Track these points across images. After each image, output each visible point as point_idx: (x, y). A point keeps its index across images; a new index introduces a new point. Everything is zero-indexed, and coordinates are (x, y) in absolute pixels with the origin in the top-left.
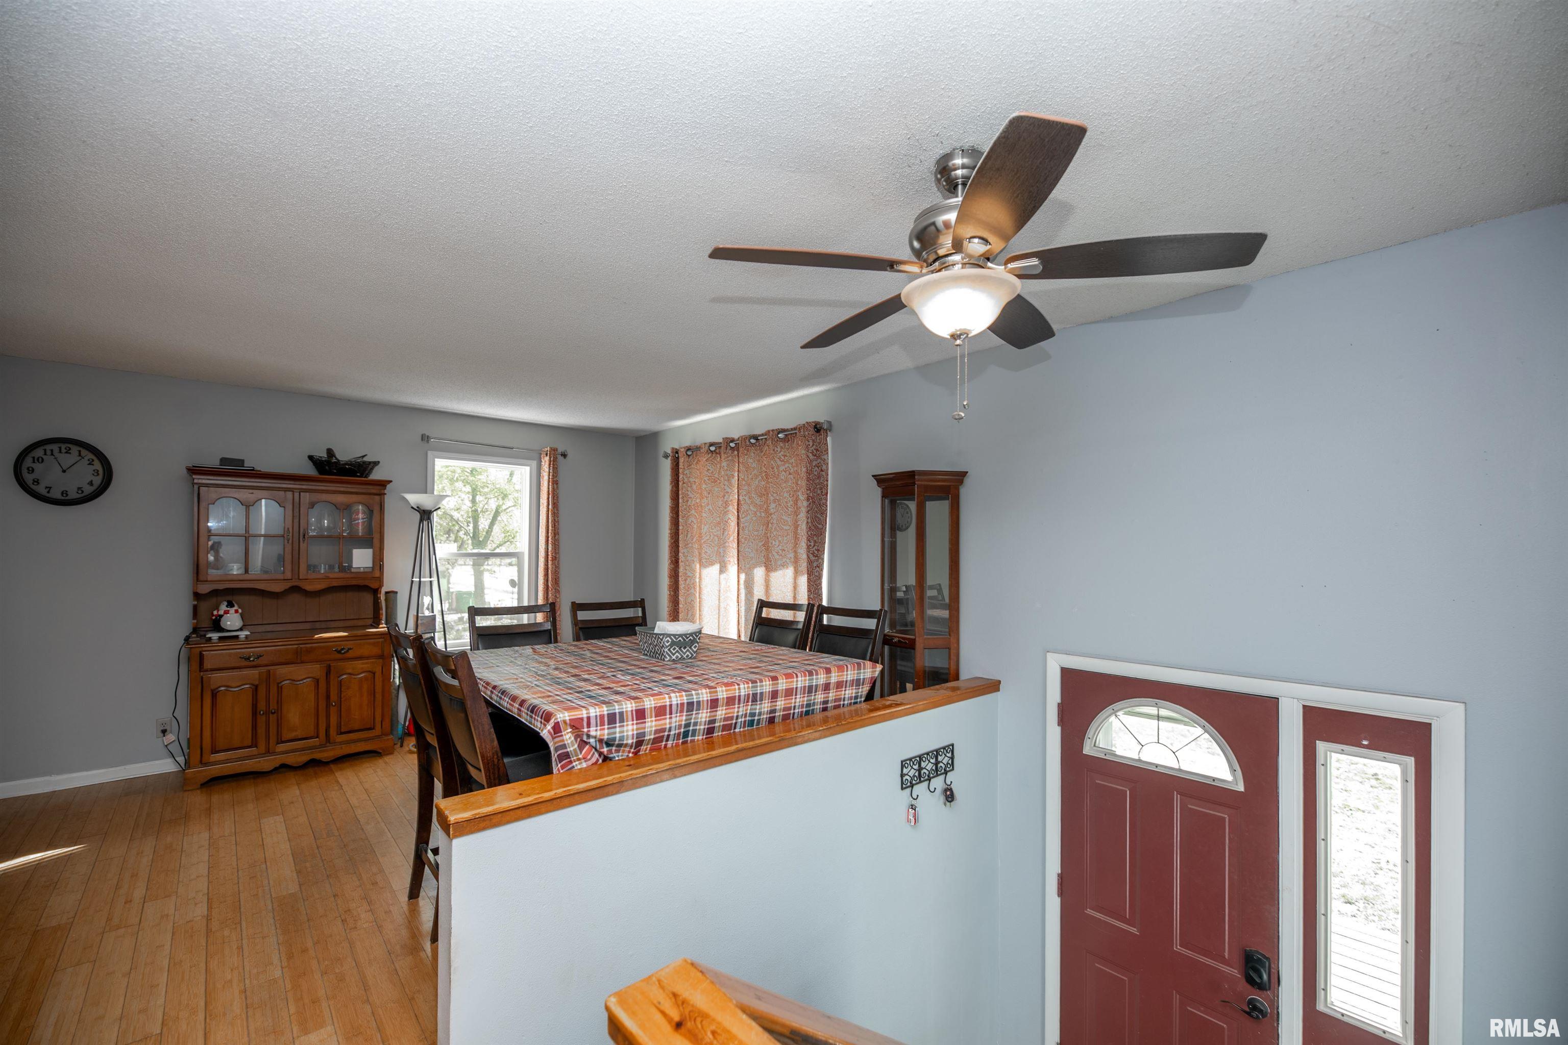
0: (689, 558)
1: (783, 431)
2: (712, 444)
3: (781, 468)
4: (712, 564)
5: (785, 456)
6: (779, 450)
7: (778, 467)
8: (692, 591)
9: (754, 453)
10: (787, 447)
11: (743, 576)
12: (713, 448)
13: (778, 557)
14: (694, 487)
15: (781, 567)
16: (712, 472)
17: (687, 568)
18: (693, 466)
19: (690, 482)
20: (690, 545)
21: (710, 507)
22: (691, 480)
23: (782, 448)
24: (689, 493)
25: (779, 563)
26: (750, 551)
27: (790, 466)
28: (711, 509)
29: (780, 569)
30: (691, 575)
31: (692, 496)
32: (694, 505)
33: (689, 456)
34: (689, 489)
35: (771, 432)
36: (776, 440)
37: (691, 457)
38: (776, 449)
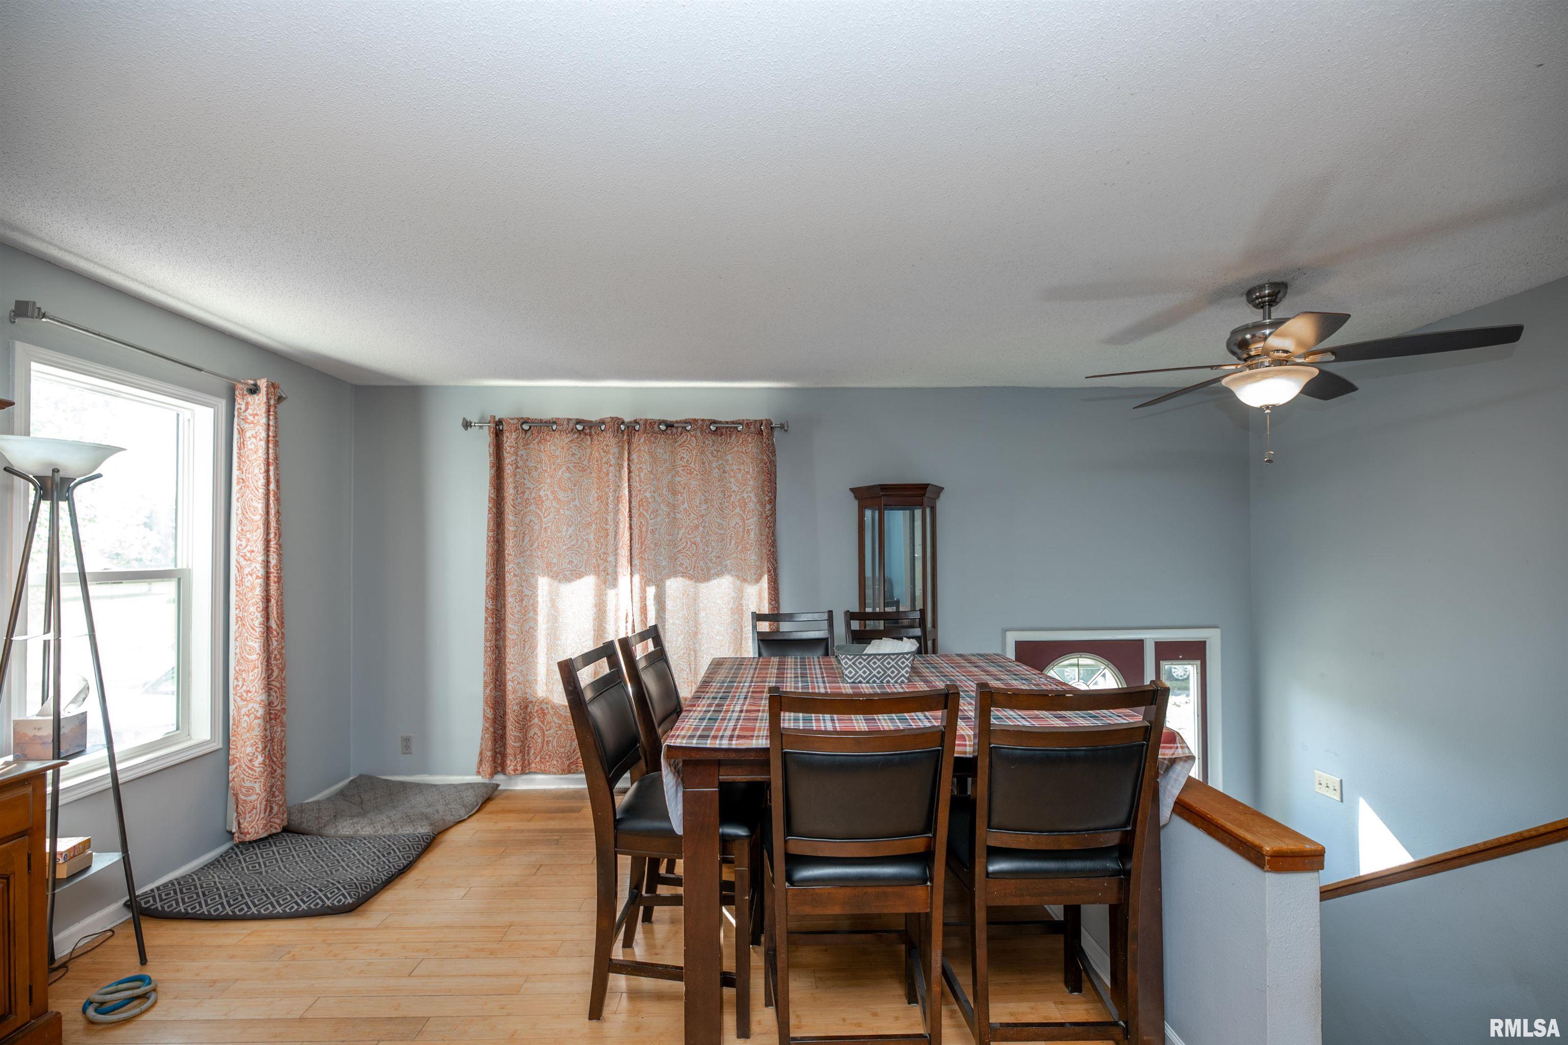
0: (526, 571)
1: (714, 422)
2: (579, 422)
3: (714, 465)
4: (580, 576)
5: (718, 451)
6: (711, 444)
7: (710, 462)
8: (531, 614)
9: (665, 442)
10: (719, 441)
11: (651, 591)
12: (580, 427)
13: (711, 565)
14: (535, 474)
15: (716, 576)
16: (580, 458)
17: (524, 584)
18: (532, 446)
19: (527, 466)
20: (528, 553)
21: (577, 502)
22: (531, 464)
23: (714, 441)
24: (526, 481)
25: (712, 572)
26: (662, 559)
27: (724, 463)
28: (578, 505)
29: (714, 579)
30: (530, 593)
31: (532, 486)
32: (534, 498)
33: (526, 431)
34: (526, 476)
35: (700, 422)
36: (707, 431)
37: (529, 434)
38: (707, 442)
